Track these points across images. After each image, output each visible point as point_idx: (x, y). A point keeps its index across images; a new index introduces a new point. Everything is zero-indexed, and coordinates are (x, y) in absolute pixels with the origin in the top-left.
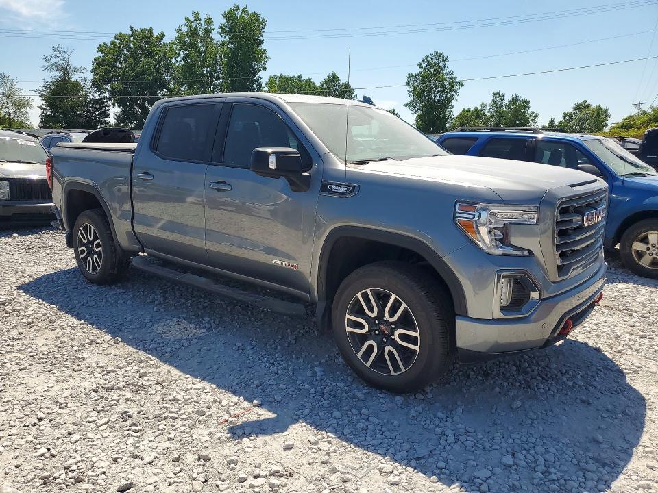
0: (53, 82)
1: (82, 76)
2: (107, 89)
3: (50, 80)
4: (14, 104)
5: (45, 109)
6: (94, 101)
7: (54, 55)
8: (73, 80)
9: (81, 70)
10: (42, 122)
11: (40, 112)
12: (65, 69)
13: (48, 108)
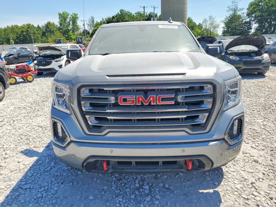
0: (229, 17)
1: (242, 12)
2: (253, 16)
3: (228, 16)
4: (213, 27)
5: (224, 28)
6: (246, 23)
7: (232, 5)
8: (238, 14)
9: (242, 9)
10: (223, 34)
11: (223, 29)
12: (235, 10)
13: (226, 27)
